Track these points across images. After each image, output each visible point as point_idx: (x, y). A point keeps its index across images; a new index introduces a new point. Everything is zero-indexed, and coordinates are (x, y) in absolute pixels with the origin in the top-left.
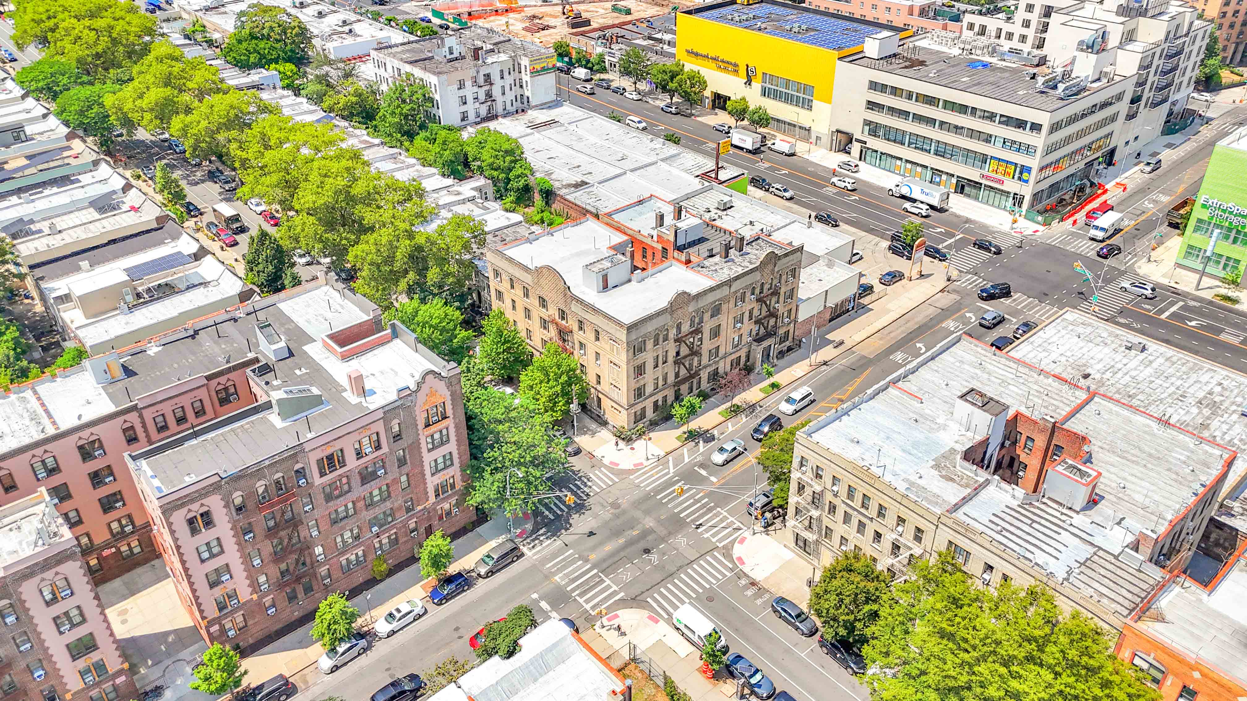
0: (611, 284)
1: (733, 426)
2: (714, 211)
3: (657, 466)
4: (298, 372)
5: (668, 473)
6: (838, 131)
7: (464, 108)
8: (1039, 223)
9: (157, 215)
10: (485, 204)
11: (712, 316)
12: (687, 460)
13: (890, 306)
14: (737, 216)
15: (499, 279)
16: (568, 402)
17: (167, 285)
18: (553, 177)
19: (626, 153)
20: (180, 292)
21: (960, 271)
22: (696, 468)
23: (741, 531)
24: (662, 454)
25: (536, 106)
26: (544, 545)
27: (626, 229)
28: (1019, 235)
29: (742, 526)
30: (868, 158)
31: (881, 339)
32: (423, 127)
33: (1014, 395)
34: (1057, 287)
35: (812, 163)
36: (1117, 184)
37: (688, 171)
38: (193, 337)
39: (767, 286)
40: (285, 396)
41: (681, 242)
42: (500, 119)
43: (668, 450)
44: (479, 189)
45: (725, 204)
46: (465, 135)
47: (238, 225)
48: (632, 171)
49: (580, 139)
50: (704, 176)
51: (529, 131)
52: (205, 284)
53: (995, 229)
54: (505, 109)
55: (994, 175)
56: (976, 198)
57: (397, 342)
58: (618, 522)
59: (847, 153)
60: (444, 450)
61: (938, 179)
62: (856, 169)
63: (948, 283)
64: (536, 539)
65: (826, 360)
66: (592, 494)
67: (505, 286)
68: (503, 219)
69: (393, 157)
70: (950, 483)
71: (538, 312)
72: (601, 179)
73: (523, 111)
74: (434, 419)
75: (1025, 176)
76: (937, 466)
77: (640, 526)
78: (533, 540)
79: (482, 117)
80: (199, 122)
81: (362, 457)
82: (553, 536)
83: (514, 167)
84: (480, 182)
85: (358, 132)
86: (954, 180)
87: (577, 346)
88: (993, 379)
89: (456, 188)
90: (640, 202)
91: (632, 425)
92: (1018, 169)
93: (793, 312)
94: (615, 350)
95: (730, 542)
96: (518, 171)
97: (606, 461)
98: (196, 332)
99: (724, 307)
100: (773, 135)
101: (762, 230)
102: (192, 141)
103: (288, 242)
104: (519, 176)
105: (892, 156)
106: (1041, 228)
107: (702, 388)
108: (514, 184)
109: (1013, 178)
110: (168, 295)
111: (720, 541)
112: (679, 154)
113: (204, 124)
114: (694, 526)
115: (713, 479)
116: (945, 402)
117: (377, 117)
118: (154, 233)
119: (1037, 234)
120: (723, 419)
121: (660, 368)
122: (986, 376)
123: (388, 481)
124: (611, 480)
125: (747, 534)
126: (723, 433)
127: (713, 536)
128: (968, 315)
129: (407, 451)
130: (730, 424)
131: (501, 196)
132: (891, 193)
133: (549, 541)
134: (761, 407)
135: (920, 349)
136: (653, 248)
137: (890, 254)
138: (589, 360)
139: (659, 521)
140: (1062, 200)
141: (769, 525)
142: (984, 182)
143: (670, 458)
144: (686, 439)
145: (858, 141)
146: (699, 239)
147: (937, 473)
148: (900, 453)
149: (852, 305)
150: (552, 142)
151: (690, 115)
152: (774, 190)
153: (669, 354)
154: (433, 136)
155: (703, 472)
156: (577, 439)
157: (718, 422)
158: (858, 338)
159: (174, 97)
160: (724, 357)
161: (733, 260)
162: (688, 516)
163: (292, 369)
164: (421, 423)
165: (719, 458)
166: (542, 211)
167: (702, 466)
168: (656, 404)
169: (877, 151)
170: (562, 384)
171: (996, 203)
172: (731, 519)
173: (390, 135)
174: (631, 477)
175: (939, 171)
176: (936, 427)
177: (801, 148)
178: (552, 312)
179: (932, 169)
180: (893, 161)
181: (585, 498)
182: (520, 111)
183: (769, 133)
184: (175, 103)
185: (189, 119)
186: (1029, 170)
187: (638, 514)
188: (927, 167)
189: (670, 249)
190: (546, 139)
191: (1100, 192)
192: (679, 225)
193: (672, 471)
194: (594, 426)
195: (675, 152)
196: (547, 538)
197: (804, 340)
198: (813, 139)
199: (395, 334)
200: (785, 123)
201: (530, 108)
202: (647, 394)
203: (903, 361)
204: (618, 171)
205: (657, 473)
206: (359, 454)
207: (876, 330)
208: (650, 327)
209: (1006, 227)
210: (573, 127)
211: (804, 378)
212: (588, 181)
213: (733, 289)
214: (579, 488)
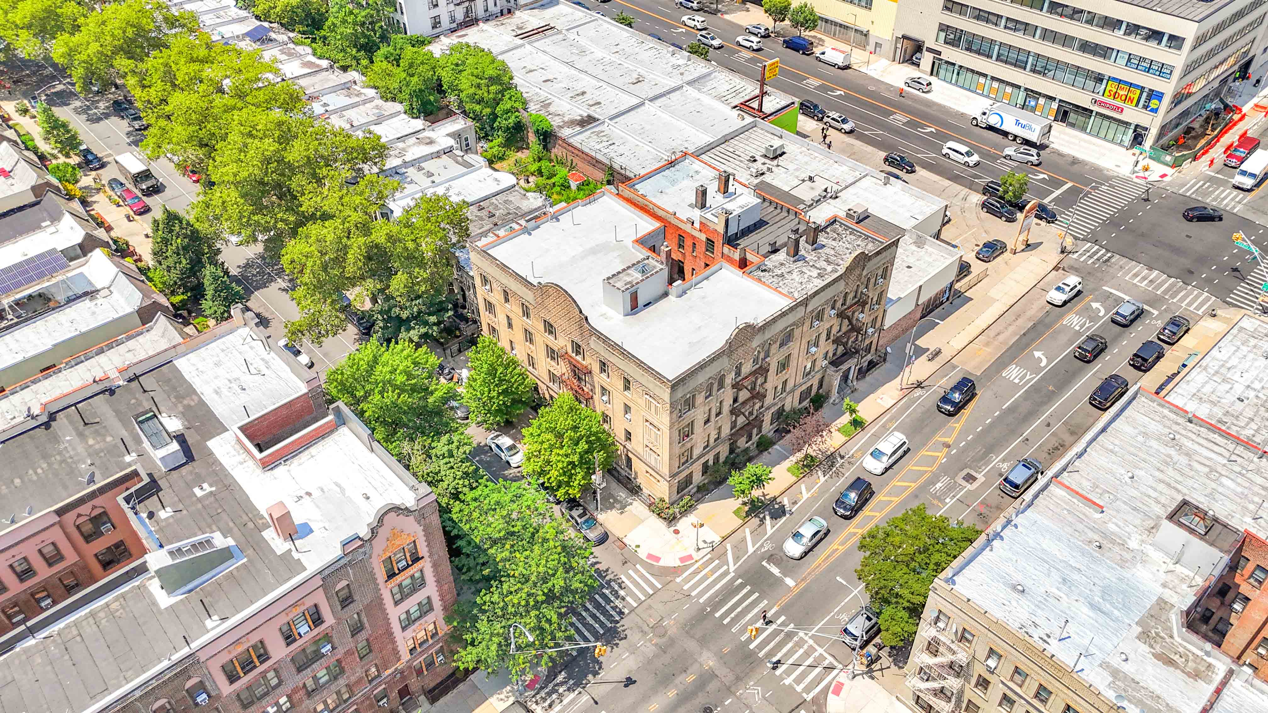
0: (641, 301)
1: (808, 490)
2: (761, 160)
3: (711, 560)
4: (198, 492)
5: (726, 573)
6: (904, 37)
7: (435, 12)
8: (1167, 165)
9: (33, 183)
10: (466, 157)
11: (781, 345)
12: (751, 550)
13: (993, 293)
14: (791, 167)
15: (488, 287)
16: (590, 472)
17: (40, 295)
18: (552, 109)
19: (643, 73)
20: (59, 307)
21: (1076, 238)
22: (764, 563)
23: (835, 672)
24: (717, 539)
25: (526, 5)
26: (566, 701)
27: (656, 209)
28: (1142, 182)
29: (836, 663)
30: (942, 72)
31: (987, 344)
32: (384, 38)
33: (1232, 496)
34: (1202, 260)
35: (873, 79)
36: (1256, 106)
37: (721, 98)
38: (47, 425)
39: (851, 296)
40: (168, 561)
41: (733, 230)
42: (481, 24)
43: (725, 533)
44: (456, 135)
45: (776, 150)
46: (437, 49)
47: (149, 183)
48: (651, 100)
49: (583, 52)
50: (744, 107)
51: (518, 41)
52: (91, 294)
53: (1110, 173)
54: (486, 10)
55: (1110, 100)
56: (1083, 129)
57: (344, 430)
58: (666, 659)
59: (913, 64)
60: (420, 596)
61: (1033, 103)
62: (928, 88)
63: (1062, 256)
64: (553, 691)
65: (921, 379)
66: (626, 611)
67: (496, 298)
68: (490, 181)
69: (347, 87)
70: (1172, 669)
71: (542, 338)
72: (614, 112)
73: (509, 11)
74: (400, 565)
75: (1154, 103)
76: (1145, 636)
77: (696, 667)
78: (549, 694)
79: (458, 21)
80: (88, 43)
81: (295, 640)
82: (577, 684)
83: (501, 100)
84: (458, 124)
85: (299, 49)
86: (1055, 106)
87: (598, 390)
88: (1196, 465)
89: (427, 134)
90: (671, 164)
91: (675, 497)
92: (1145, 95)
93: (879, 319)
94: (653, 409)
95: (822, 690)
96: (506, 104)
97: (642, 554)
98: (52, 417)
99: (797, 332)
100: (820, 39)
101: (826, 190)
102: (81, 71)
103: (206, 225)
104: (507, 111)
105: (973, 71)
106: (1169, 171)
107: (763, 432)
108: (502, 122)
109: (1137, 105)
110: (40, 314)
111: (808, 690)
112: (709, 74)
113: (94, 47)
114: (770, 665)
115: (790, 582)
116: (1135, 509)
117: (325, 27)
118: (29, 210)
119: (1165, 179)
120: (794, 479)
121: (712, 424)
122: (1184, 460)
123: (339, 657)
124: (651, 585)
125: (843, 678)
126: (795, 503)
127: (798, 681)
128: (1095, 305)
129: (363, 615)
130: (803, 487)
131: (487, 135)
132: (975, 122)
133: (572, 696)
134: (842, 457)
135: (1040, 360)
136: (694, 238)
137: (984, 215)
138: (615, 410)
139: (721, 657)
140: (1189, 130)
141: (872, 662)
142: (1096, 108)
143: (729, 547)
144: (748, 514)
145: (929, 50)
146: (755, 224)
147: (1146, 648)
148: (1086, 610)
149: (947, 295)
150: (547, 58)
151: (715, 12)
152: (829, 120)
153: (724, 403)
154: (398, 52)
155: (775, 570)
156: (601, 517)
157: (787, 485)
158: (958, 343)
159: (56, 7)
160: (793, 391)
161: (804, 258)
162: (761, 647)
163: (190, 487)
164: (380, 574)
165: (794, 549)
166: (540, 159)
167: (771, 558)
168: (705, 467)
169: (954, 64)
170: (580, 453)
171: (1110, 136)
172: (820, 650)
173: (343, 50)
174: (678, 580)
175: (1036, 93)
176: (1128, 556)
177: (858, 58)
178: (562, 343)
179: (1026, 89)
180: (976, 77)
181: (617, 618)
182: (505, 11)
183: (815, 37)
184: (57, 15)
185: (77, 38)
186: (1160, 96)
187: (691, 645)
188: (1019, 87)
189: (719, 242)
190: (540, 54)
191: (1236, 117)
192: (729, 206)
193: (732, 568)
194: (622, 494)
195: (705, 71)
196: (569, 689)
197: (889, 349)
198: (871, 47)
199: (341, 421)
200: (836, 24)
201: (518, 7)
202: (695, 457)
203: (1021, 379)
204: (635, 101)
205: (713, 571)
206: (289, 638)
207: (980, 330)
208: (702, 378)
209: (1125, 171)
210: (572, 35)
211: (894, 410)
212: (597, 116)
213: (810, 308)
214: (608, 601)
